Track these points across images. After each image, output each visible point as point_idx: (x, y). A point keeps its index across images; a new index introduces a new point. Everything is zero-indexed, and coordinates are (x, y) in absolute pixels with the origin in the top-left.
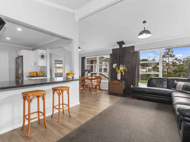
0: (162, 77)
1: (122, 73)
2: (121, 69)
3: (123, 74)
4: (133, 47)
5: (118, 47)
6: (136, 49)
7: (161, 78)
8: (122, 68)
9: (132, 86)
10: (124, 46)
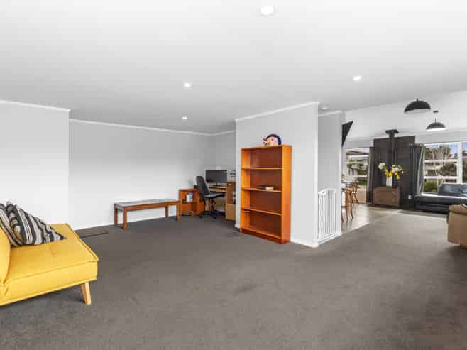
0: (462, 184)
1: (394, 176)
2: (393, 171)
3: (398, 177)
4: (413, 138)
5: (387, 136)
6: (417, 142)
7: (460, 185)
8: (395, 169)
9: (410, 197)
10: (396, 135)
